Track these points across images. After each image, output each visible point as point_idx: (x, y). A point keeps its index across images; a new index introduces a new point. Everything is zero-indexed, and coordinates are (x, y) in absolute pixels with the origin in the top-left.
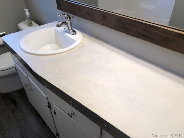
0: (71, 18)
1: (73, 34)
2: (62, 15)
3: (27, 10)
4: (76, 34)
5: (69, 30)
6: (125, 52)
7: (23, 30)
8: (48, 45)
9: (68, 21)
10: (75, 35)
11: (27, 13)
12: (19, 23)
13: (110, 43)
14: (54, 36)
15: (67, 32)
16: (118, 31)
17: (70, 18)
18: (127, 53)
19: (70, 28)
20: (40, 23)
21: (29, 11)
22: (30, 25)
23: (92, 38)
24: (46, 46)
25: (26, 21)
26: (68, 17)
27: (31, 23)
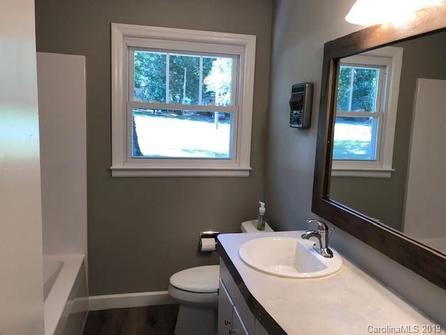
0: (329, 230)
1: (325, 257)
2: (316, 221)
3: (263, 204)
4: (332, 256)
5: (321, 247)
6: (417, 310)
7: (246, 232)
8: (280, 266)
9: (323, 234)
10: (329, 259)
11: (262, 209)
12: (244, 221)
13: (390, 287)
14: (294, 252)
15: (317, 250)
16: (403, 265)
17: (327, 229)
18: (420, 313)
19: (324, 246)
20: (276, 228)
21: (265, 207)
22: (261, 228)
23: (360, 271)
24: (277, 266)
25: (257, 221)
26: (324, 228)
27: (263, 225)
